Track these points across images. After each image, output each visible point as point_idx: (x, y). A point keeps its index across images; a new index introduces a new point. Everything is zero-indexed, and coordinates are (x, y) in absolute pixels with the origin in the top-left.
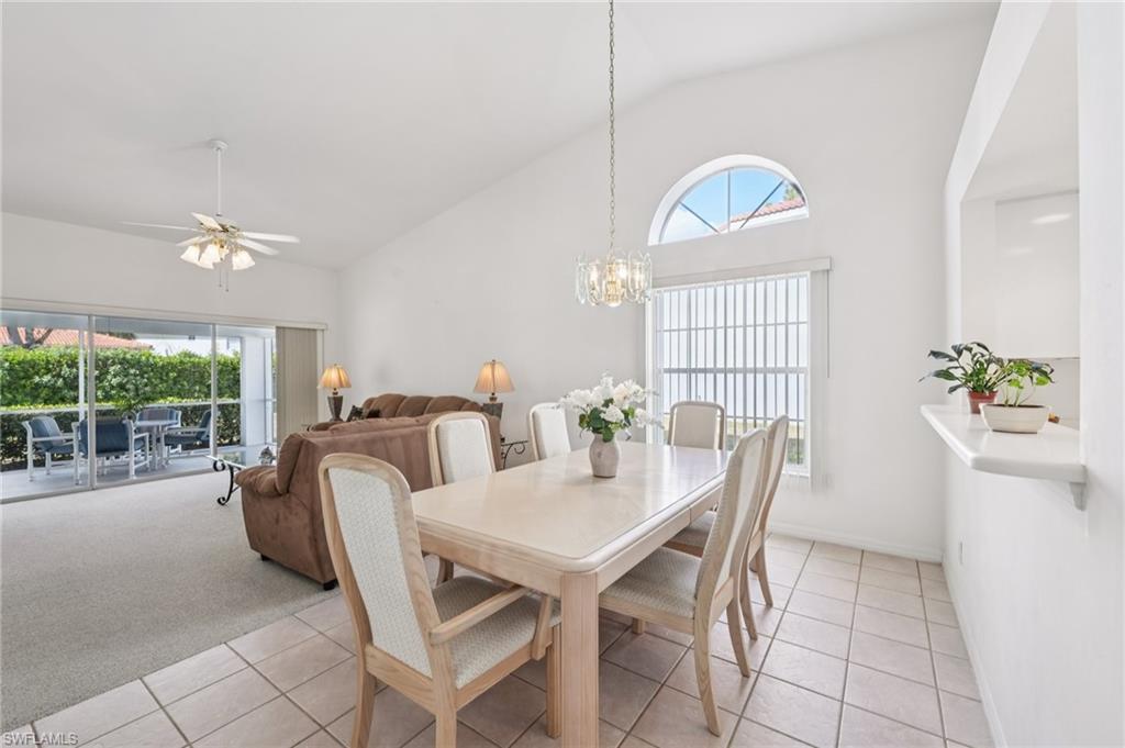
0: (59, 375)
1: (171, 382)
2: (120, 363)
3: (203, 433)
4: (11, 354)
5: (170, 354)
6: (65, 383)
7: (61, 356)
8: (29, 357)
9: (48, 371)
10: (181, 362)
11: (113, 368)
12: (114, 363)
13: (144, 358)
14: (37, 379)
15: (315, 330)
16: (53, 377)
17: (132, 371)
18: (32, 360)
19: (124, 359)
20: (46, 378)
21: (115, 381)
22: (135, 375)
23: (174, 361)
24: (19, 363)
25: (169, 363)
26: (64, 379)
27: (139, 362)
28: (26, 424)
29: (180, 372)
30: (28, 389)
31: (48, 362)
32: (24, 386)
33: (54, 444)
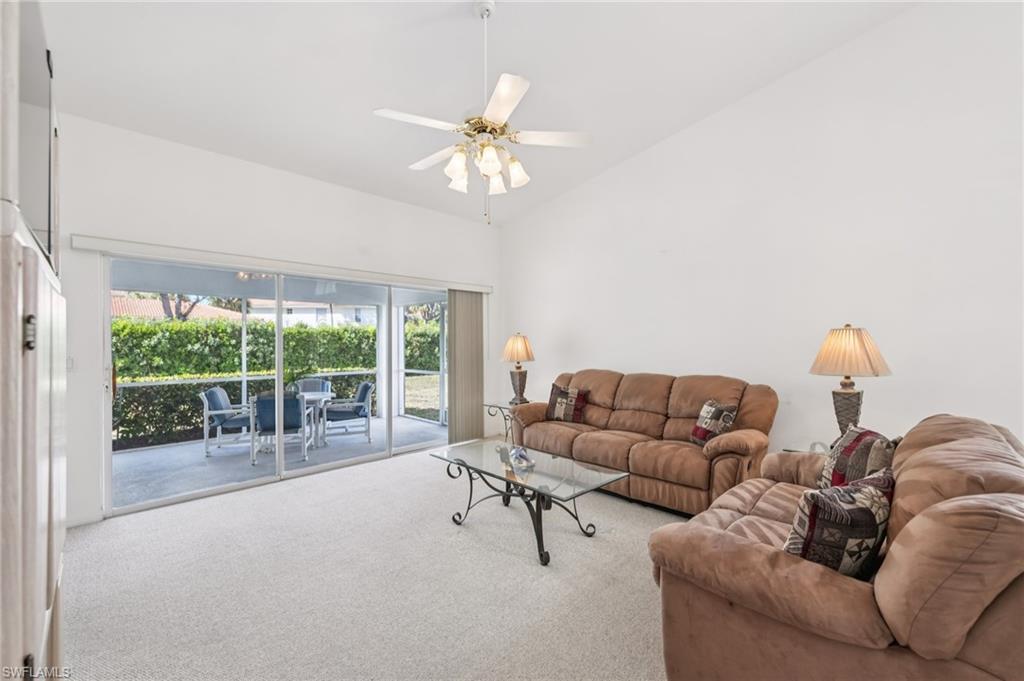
0: (206, 344)
1: (291, 350)
2: (253, 333)
3: (361, 407)
4: (171, 324)
5: (291, 326)
6: (210, 351)
7: (207, 327)
8: (184, 328)
9: (198, 340)
10: (299, 332)
13: (270, 328)
14: (189, 347)
15: (481, 293)
16: (202, 345)
17: (261, 340)
18: (186, 331)
19: (255, 329)
20: (197, 346)
22: (263, 344)
23: (294, 331)
24: (177, 333)
25: (289, 333)
26: (210, 347)
27: (266, 332)
28: (202, 395)
29: (298, 341)
30: (183, 356)
31: (198, 332)
32: (180, 353)
33: (227, 417)
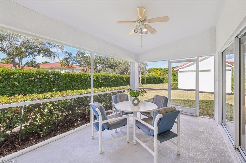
0: (36, 78)
9: (33, 76)
11: (52, 76)
12: (52, 74)
14: (30, 79)
16: (35, 78)
17: (57, 77)
19: (54, 73)
21: (52, 80)
26: (38, 79)
27: (58, 74)
29: (68, 77)
30: (27, 82)
32: (26, 81)
